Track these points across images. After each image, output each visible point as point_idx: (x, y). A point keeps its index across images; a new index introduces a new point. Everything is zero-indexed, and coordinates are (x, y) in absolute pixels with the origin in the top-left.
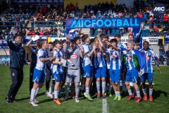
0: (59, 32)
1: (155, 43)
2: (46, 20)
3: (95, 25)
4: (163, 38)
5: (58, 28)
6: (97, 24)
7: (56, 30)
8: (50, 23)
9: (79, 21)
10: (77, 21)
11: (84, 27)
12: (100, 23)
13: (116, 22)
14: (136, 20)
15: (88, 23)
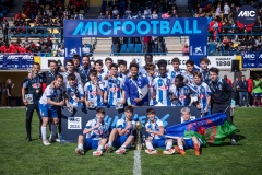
0: (55, 47)
1: (227, 67)
2: (32, 25)
3: (120, 32)
4: (239, 58)
5: (54, 40)
6: (124, 28)
7: (50, 44)
8: (39, 31)
9: (90, 23)
10: (85, 23)
11: (100, 35)
12: (129, 28)
13: (159, 26)
14: (195, 22)
15: (105, 28)
